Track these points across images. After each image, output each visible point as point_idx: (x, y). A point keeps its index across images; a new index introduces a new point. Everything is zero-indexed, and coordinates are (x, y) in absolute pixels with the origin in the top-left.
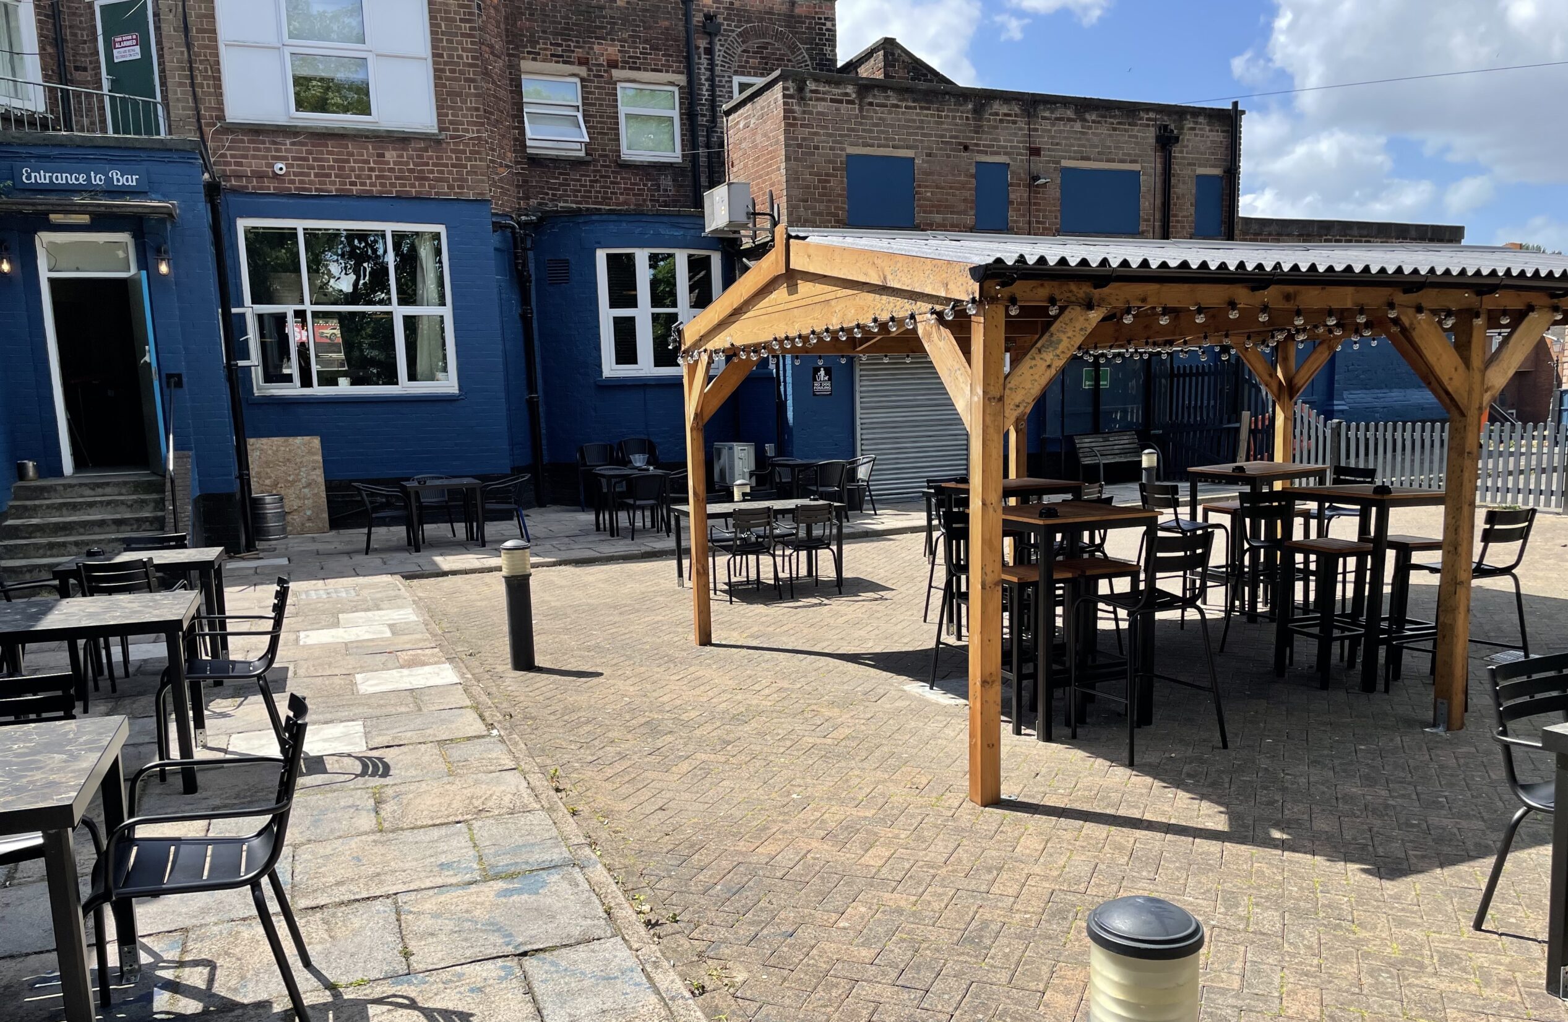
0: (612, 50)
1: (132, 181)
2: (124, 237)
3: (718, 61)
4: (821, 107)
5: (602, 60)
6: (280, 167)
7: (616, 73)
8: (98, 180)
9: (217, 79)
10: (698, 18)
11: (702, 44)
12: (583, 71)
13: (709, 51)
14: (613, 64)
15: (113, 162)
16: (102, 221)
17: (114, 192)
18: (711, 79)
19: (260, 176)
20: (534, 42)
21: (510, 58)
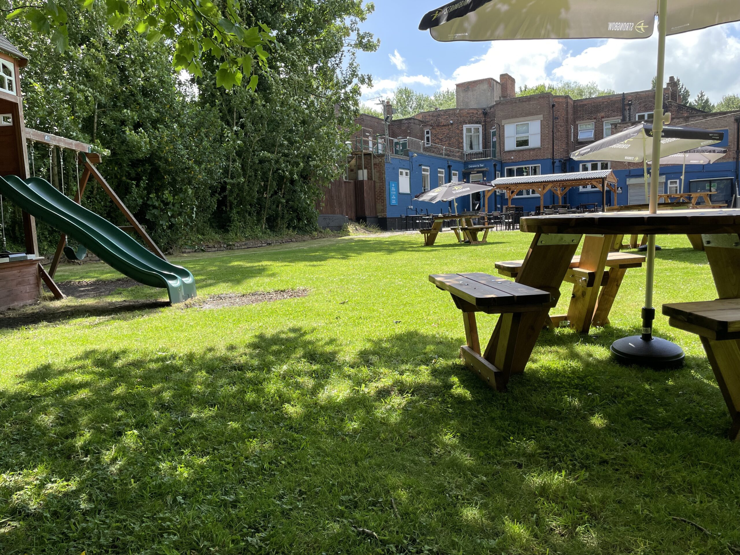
0: (603, 114)
1: (483, 165)
2: (481, 174)
3: (632, 111)
5: (600, 117)
6: (512, 157)
7: (603, 119)
8: (478, 166)
9: (504, 144)
10: (626, 102)
11: (627, 108)
12: (595, 120)
13: (629, 109)
14: (603, 117)
15: (480, 163)
16: (478, 172)
17: (480, 168)
18: (629, 116)
19: (509, 159)
20: (583, 117)
21: (575, 122)
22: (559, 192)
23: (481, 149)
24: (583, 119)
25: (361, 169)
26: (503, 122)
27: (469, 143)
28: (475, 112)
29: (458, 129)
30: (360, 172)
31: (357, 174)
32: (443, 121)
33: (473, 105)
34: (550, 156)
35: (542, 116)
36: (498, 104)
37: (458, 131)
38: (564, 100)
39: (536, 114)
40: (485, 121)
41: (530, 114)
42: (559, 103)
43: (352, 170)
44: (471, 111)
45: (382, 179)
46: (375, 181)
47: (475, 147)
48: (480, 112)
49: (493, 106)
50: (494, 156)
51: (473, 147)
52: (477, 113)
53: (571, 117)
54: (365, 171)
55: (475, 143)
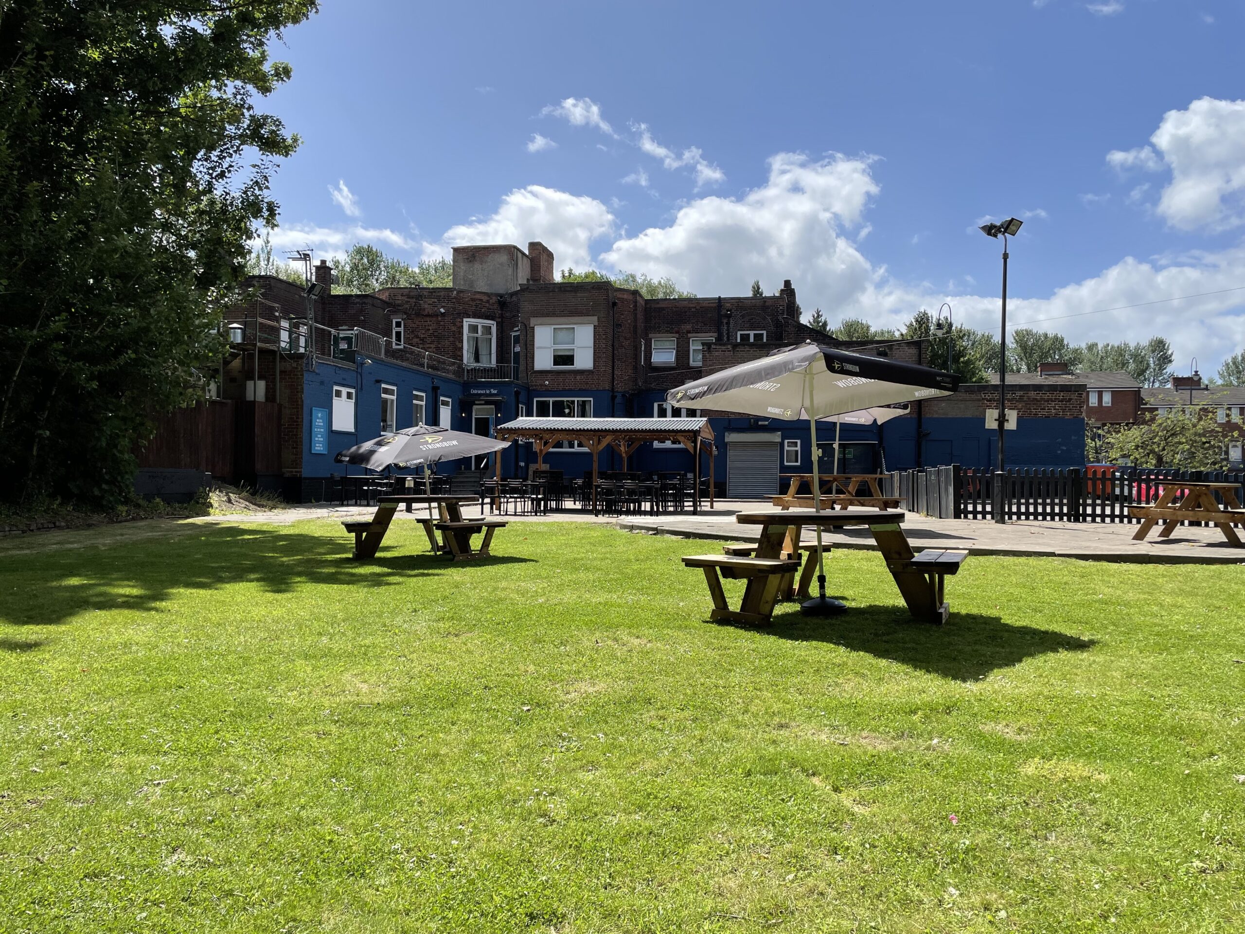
0: (688, 327)
1: (496, 392)
2: (493, 406)
3: (731, 326)
4: (717, 354)
5: (685, 331)
6: (547, 382)
7: (690, 335)
8: (488, 392)
9: (533, 358)
10: (723, 312)
11: (725, 321)
12: (677, 335)
13: (728, 323)
14: (689, 332)
15: (492, 387)
16: (488, 403)
17: (491, 395)
18: (728, 334)
19: (541, 385)
20: (659, 327)
21: (647, 335)
22: (622, 449)
23: (494, 363)
24: (659, 332)
25: (252, 378)
26: (533, 321)
27: (473, 350)
28: (485, 298)
29: (454, 324)
30: (250, 384)
31: (243, 388)
32: (426, 306)
33: (482, 286)
34: (607, 386)
35: (595, 318)
36: (524, 289)
37: (454, 328)
38: (631, 297)
39: (588, 314)
40: (502, 316)
41: (576, 312)
42: (622, 300)
43: (233, 380)
44: (478, 296)
45: (296, 403)
46: (280, 406)
47: (483, 358)
48: (494, 300)
49: (516, 293)
50: (517, 377)
51: (481, 357)
52: (488, 302)
53: (641, 324)
54: (261, 385)
55: (483, 351)
